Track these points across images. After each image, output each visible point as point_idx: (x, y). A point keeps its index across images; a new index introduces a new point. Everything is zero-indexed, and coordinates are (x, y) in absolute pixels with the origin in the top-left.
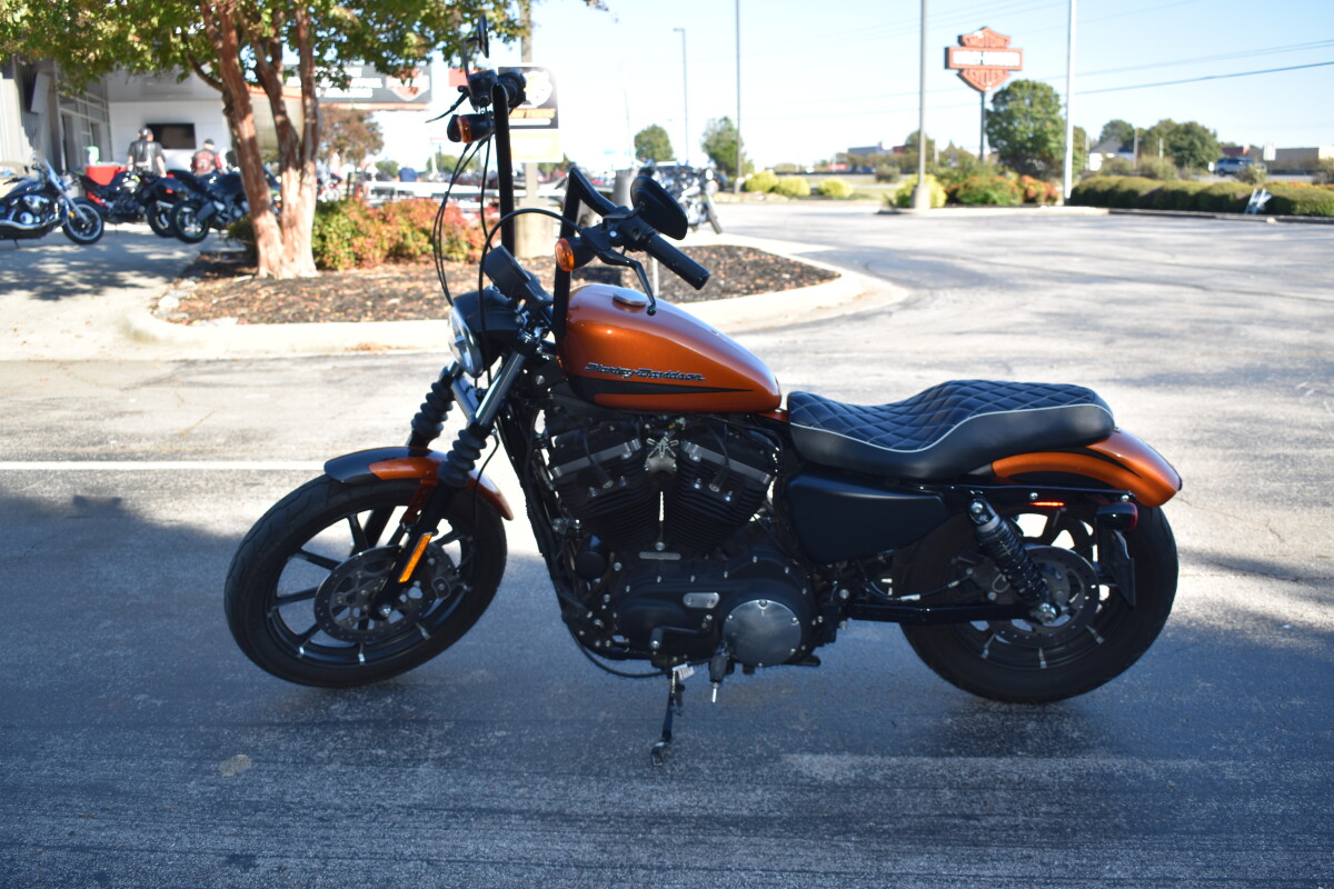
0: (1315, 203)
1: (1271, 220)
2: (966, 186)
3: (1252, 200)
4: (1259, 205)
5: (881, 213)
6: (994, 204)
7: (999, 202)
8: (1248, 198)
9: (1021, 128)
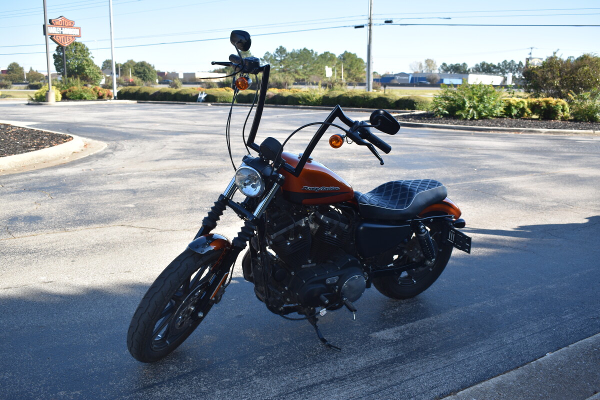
0: (225, 97)
1: (209, 104)
2: (70, 91)
3: (199, 96)
4: (202, 98)
5: (29, 104)
6: (85, 99)
7: (88, 99)
8: (197, 95)
9: (72, 63)
